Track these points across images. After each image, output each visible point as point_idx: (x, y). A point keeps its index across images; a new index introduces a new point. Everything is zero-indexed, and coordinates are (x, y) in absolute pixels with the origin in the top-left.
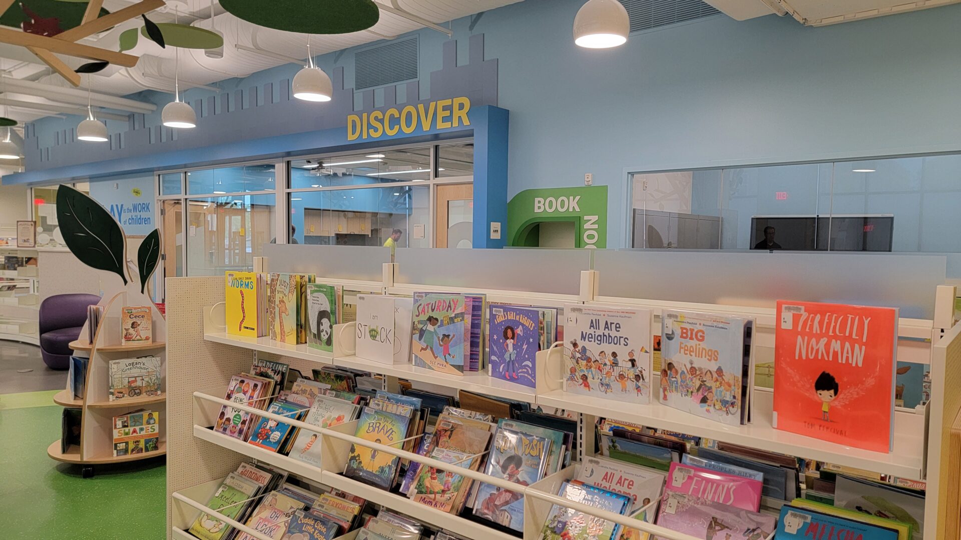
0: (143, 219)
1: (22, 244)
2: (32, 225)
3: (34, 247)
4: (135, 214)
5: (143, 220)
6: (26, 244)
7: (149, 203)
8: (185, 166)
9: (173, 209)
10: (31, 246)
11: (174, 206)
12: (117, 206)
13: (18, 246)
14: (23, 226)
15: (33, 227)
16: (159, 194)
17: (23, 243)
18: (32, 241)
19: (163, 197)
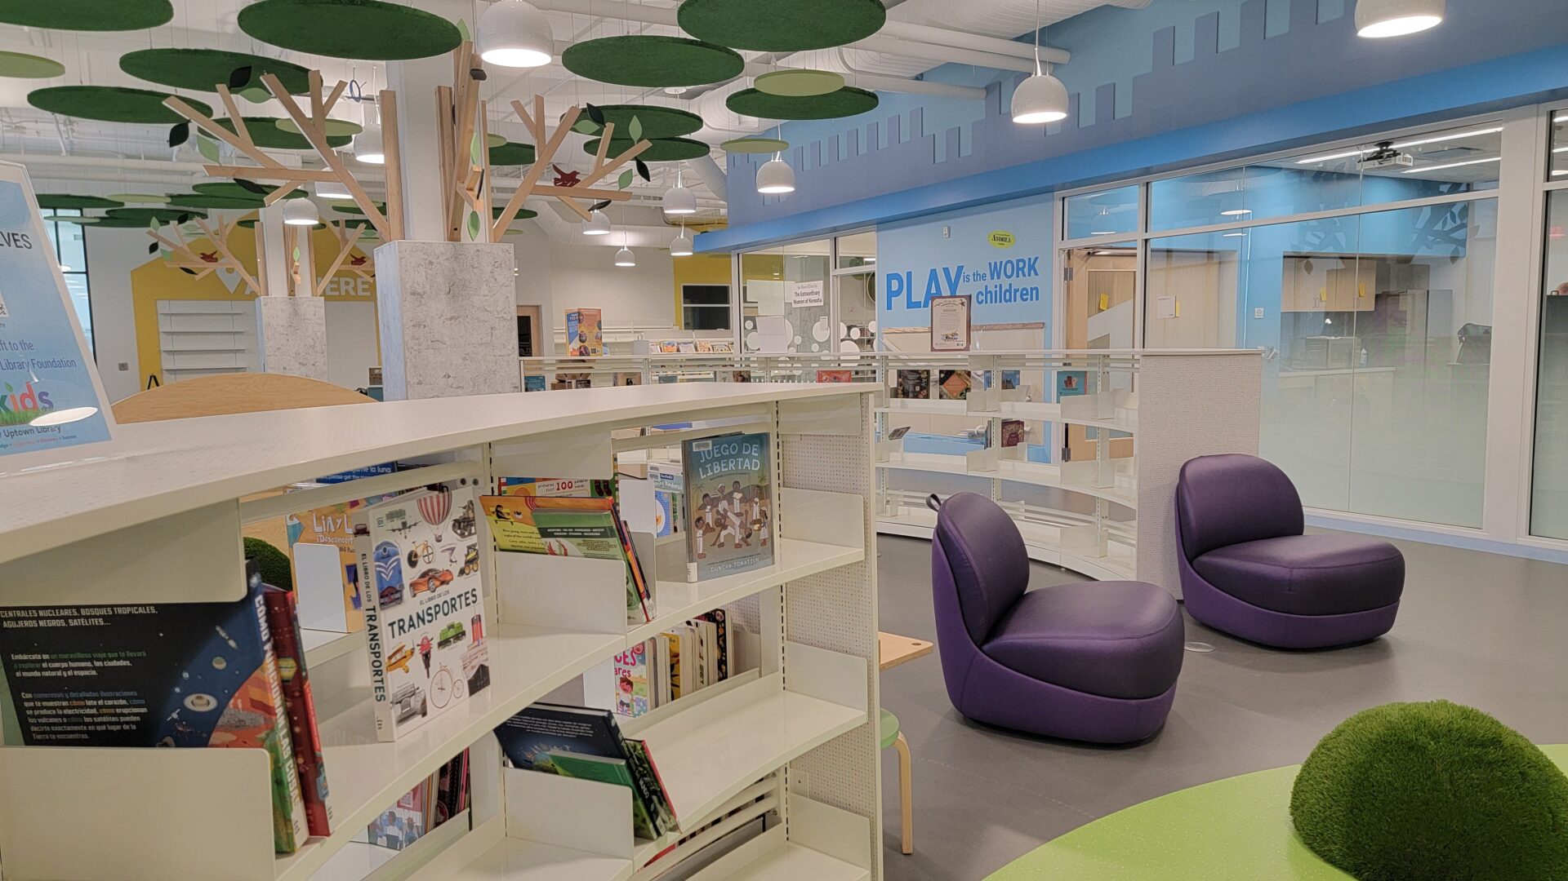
0: (1016, 291)
1: (941, 344)
2: (963, 304)
3: (967, 349)
4: (996, 281)
5: (1018, 294)
6: (951, 344)
7: (1036, 259)
8: (1147, 171)
9: (1084, 267)
10: (960, 347)
11: (1086, 261)
12: (946, 270)
13: (933, 350)
14: (945, 307)
15: (965, 308)
16: (1063, 239)
17: (943, 341)
18: (962, 337)
19: (1069, 244)
